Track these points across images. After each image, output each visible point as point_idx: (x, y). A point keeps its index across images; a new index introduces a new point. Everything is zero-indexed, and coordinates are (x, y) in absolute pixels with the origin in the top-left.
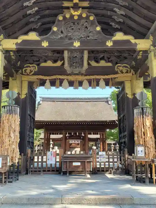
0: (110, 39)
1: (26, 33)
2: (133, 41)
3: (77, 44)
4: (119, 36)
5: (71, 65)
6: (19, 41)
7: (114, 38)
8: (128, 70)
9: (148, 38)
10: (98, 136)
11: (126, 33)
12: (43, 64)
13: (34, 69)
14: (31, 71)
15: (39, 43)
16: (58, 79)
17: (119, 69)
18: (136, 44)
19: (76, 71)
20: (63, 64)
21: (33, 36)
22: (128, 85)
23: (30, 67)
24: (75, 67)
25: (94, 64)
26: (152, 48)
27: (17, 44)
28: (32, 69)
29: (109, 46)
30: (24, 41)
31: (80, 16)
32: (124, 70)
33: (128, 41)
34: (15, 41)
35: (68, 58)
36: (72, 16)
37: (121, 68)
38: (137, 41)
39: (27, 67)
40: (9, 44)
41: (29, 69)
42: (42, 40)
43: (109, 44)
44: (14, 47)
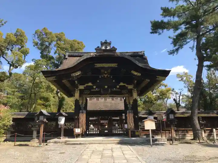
0: (118, 85)
1: (88, 83)
3: (106, 87)
4: (122, 84)
5: (104, 91)
6: (85, 86)
7: (120, 85)
9: (132, 85)
10: (118, 118)
11: (124, 83)
12: (92, 90)
14: (87, 93)
15: (92, 86)
17: (123, 92)
18: (127, 87)
21: (90, 84)
22: (127, 98)
26: (133, 88)
27: (84, 87)
30: (87, 86)
31: (107, 76)
32: (126, 92)
33: (125, 86)
34: (84, 86)
36: (104, 76)
38: (128, 86)
39: (85, 91)
40: (82, 87)
41: (86, 92)
42: (94, 86)
43: (118, 87)
44: (83, 88)
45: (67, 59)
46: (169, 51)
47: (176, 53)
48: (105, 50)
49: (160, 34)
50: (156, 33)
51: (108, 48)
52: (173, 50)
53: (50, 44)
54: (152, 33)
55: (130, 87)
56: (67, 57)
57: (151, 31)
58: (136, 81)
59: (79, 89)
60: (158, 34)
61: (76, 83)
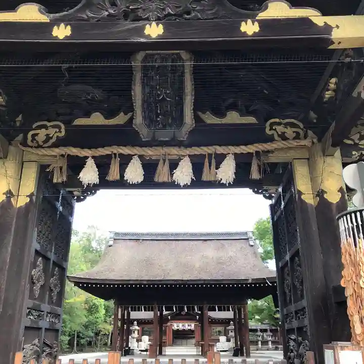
2: (319, 20)
4: (277, 10)
5: (150, 121)
7: (262, 15)
8: (298, 133)
13: (56, 132)
14: (48, 138)
16: (115, 154)
17: (275, 130)
18: (328, 28)
23: (46, 127)
24: (160, 126)
25: (210, 119)
28: (52, 132)
29: (250, 33)
32: (289, 132)
35: (144, 101)
37: (280, 129)
38: (331, 20)
39: (40, 127)
43: (249, 28)
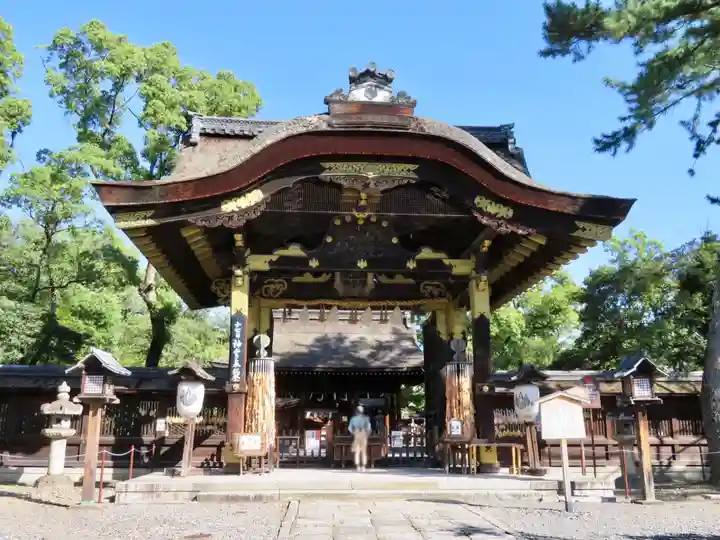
0: (411, 257)
1: (284, 247)
2: (447, 262)
3: (362, 264)
4: (426, 253)
5: (345, 283)
6: (274, 258)
7: (418, 257)
8: (441, 293)
9: (469, 258)
11: (436, 249)
12: (297, 279)
13: (281, 287)
14: (275, 292)
15: (303, 262)
17: (426, 289)
19: (356, 291)
20: (332, 280)
21: (295, 251)
22: (441, 318)
23: (274, 283)
24: (352, 285)
25: (384, 280)
26: (474, 273)
27: (271, 263)
28: (278, 286)
29: (412, 267)
30: (282, 258)
31: (367, 220)
33: (439, 262)
34: (268, 258)
36: (355, 219)
37: (429, 288)
38: (453, 262)
40: (259, 262)
41: (272, 287)
42: (310, 257)
43: (411, 265)
44: (266, 267)
45: (194, 145)
46: (599, 138)
47: (624, 145)
48: (368, 107)
49: (579, 57)
50: (564, 52)
51: (382, 96)
52: (615, 134)
53: (118, 87)
54: (545, 54)
55: (461, 267)
56: (195, 137)
57: (544, 45)
58: (487, 243)
59: (247, 269)
60: (570, 57)
61: (240, 243)
